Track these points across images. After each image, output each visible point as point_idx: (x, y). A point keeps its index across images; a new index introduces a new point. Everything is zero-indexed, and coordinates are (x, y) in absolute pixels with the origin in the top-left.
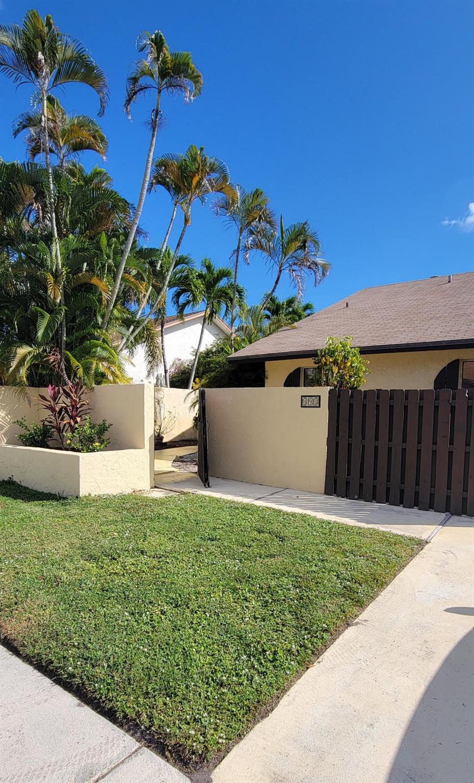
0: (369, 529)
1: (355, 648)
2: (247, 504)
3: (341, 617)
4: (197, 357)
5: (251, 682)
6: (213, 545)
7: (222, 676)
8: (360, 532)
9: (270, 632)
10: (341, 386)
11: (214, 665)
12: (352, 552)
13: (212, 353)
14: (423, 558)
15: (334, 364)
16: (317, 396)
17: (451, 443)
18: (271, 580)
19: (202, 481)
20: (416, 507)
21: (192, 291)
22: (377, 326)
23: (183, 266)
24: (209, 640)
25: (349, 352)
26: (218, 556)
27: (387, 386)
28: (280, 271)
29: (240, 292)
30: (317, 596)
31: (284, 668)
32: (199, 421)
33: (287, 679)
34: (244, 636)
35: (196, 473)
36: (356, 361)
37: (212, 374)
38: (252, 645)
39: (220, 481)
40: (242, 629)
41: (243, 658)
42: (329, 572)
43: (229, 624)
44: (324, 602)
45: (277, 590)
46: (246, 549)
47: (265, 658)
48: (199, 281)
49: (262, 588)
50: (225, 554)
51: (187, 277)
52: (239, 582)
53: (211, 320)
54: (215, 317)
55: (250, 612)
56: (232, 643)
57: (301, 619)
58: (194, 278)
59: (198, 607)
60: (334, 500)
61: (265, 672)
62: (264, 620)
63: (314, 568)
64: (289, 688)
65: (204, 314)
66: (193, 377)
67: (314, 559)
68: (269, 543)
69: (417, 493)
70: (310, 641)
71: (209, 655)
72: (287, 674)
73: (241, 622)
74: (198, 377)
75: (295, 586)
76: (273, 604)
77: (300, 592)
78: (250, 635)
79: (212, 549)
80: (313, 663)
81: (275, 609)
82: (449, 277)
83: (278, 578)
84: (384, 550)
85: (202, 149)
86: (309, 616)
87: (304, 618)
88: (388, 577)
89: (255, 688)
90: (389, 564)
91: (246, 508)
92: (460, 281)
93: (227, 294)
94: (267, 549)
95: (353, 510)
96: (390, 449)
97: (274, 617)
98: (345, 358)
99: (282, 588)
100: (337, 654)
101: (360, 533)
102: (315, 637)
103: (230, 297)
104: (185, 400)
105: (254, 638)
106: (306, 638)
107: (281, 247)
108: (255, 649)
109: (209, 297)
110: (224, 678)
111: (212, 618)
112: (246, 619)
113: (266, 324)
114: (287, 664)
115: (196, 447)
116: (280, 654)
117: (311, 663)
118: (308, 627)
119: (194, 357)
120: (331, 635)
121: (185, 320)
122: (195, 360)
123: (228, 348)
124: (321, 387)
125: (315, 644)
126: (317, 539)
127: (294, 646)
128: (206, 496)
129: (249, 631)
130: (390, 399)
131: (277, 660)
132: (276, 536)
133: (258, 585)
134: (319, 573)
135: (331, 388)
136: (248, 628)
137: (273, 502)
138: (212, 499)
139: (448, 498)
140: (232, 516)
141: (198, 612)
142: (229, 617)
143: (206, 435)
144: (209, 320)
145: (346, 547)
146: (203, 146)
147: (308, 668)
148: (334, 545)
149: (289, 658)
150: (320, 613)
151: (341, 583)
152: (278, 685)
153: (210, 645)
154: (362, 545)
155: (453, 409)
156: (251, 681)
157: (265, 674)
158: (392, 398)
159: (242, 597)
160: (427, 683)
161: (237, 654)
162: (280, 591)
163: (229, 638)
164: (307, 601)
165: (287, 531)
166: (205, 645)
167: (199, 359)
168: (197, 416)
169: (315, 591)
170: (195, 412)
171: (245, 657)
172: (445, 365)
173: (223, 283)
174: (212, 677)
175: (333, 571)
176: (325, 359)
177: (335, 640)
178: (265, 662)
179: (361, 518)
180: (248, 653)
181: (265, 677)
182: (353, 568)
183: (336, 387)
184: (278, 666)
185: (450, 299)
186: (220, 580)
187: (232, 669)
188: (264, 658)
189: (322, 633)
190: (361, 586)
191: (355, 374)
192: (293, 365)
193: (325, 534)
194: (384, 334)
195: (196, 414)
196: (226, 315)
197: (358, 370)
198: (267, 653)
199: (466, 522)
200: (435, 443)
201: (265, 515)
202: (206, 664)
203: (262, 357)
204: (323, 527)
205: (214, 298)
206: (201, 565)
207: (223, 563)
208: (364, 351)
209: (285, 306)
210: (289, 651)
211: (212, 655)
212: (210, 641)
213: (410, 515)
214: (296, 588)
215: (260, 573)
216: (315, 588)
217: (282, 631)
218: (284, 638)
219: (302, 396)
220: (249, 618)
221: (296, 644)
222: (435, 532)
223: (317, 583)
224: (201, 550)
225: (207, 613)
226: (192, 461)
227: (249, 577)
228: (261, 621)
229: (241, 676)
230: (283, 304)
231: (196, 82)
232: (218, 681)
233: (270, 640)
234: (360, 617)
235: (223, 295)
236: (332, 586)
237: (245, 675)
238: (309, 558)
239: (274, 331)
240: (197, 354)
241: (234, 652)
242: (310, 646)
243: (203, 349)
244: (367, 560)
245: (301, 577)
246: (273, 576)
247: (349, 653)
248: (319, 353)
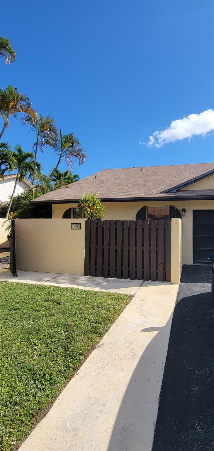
0: (106, 292)
1: (97, 362)
2: (40, 285)
3: (90, 345)
4: (12, 200)
5: (35, 397)
6: (16, 313)
7: (16, 398)
8: (102, 295)
9: (49, 362)
10: (91, 218)
11: (11, 392)
12: (97, 306)
13: (22, 198)
14: (132, 304)
15: (88, 207)
16: (79, 223)
17: (143, 246)
18: (52, 329)
19: (12, 273)
20: (129, 278)
21: (9, 163)
22: (110, 189)
23: (3, 149)
24: (9, 376)
25: (95, 201)
26: (19, 320)
27: (114, 219)
28: (61, 157)
29: (38, 166)
30: (77, 335)
31: (56, 383)
32: (11, 237)
33: (58, 390)
34: (32, 369)
35: (8, 269)
36: (99, 206)
37: (21, 210)
38: (37, 373)
39: (24, 272)
40: (31, 364)
41: (31, 383)
42: (84, 320)
43: (23, 363)
44: (81, 338)
45: (54, 335)
46: (37, 313)
47: (45, 380)
48: (14, 158)
49: (46, 336)
50: (23, 318)
51: (6, 155)
52: (31, 334)
53: (21, 180)
54: (24, 179)
55: (37, 352)
56: (24, 375)
57: (68, 350)
58: (10, 156)
59: (3, 356)
60: (89, 278)
61: (44, 388)
62: (46, 356)
63: (76, 319)
64: (59, 395)
65: (16, 176)
66: (9, 212)
67: (77, 313)
68: (52, 307)
69: (129, 271)
70: (72, 363)
71: (8, 386)
72: (58, 386)
73: (31, 359)
74: (12, 211)
75: (65, 331)
76: (52, 344)
77: (68, 334)
78: (36, 367)
79: (15, 316)
80: (74, 376)
81: (52, 347)
82: (141, 168)
83: (56, 328)
84: (113, 303)
85: (16, 89)
86: (72, 347)
87: (69, 350)
88: (115, 317)
89: (37, 400)
90: (115, 310)
91: (38, 288)
92: (146, 170)
93: (30, 166)
94: (50, 311)
95: (98, 283)
96: (116, 250)
97: (52, 352)
98: (94, 204)
99: (57, 334)
100: (87, 367)
101: (101, 295)
102: (75, 360)
103: (32, 168)
104: (3, 225)
105: (39, 368)
106: (70, 361)
107: (61, 145)
108: (39, 375)
109: (20, 167)
110: (18, 399)
111: (12, 360)
112: (35, 357)
113: (53, 183)
114: (58, 380)
115: (9, 252)
116: (54, 375)
117: (73, 375)
118: (72, 354)
119: (10, 200)
120: (85, 356)
121: (5, 179)
122: (10, 201)
123: (30, 196)
124: (81, 219)
125: (75, 364)
126: (79, 301)
127: (62, 368)
128: (14, 283)
129: (36, 364)
130: (115, 225)
131: (52, 379)
132: (56, 303)
133: (43, 334)
134: (79, 321)
135: (87, 219)
136: (35, 363)
137: (55, 282)
138: (18, 284)
139: (143, 272)
140: (30, 293)
141: (3, 359)
142: (23, 358)
143: (15, 246)
144: (20, 179)
145: (94, 304)
146: (16, 88)
147: (70, 379)
148: (88, 303)
149: (59, 376)
150: (79, 345)
151: (91, 325)
152: (52, 395)
153: (9, 380)
154: (102, 302)
155: (143, 229)
156: (35, 396)
157: (44, 390)
158: (116, 225)
159: (32, 344)
160: (132, 373)
161: (27, 381)
162: (56, 336)
163: (23, 371)
164: (72, 339)
165: (62, 299)
166: (6, 380)
167: (13, 201)
168: (9, 235)
169: (76, 332)
170: (8, 233)
171: (32, 381)
172: (140, 208)
173: (28, 160)
174: (9, 400)
175: (86, 318)
176: (83, 204)
177: (86, 359)
178: (45, 382)
179: (103, 287)
180: (34, 378)
181: (44, 392)
182: (97, 315)
183: (89, 219)
184: (53, 382)
185: (141, 178)
186: (19, 335)
187: (23, 392)
188: (44, 379)
189: (79, 356)
190: (101, 324)
191: (99, 212)
192: (69, 206)
193: (83, 298)
194: (113, 192)
195: (9, 234)
196: (29, 177)
197: (100, 210)
198: (46, 376)
199: (151, 283)
200: (136, 246)
201: (50, 290)
202: (6, 393)
203: (50, 202)
204: (82, 294)
205: (23, 168)
206: (7, 327)
207: (22, 323)
208: (103, 201)
209: (63, 175)
210: (60, 371)
211: (11, 386)
212: (10, 377)
213: (126, 283)
214: (66, 332)
215: (45, 326)
216: (76, 330)
217: (56, 360)
218: (57, 364)
219: (71, 224)
220: (37, 356)
221: (64, 366)
222: (137, 290)
223: (77, 327)
224: (8, 317)
225: (9, 359)
226: (6, 261)
227: (38, 330)
228: (44, 356)
229: (29, 395)
230: (62, 174)
231: (12, 55)
232: (13, 402)
233: (48, 367)
234: (100, 343)
235: (28, 167)
236: (86, 328)
237: (31, 394)
238: (74, 313)
239: (57, 188)
240: (11, 198)
241: (25, 380)
242: (72, 366)
243: (16, 195)
244: (105, 309)
245: (69, 325)
246: (52, 327)
247: (94, 365)
248: (80, 200)
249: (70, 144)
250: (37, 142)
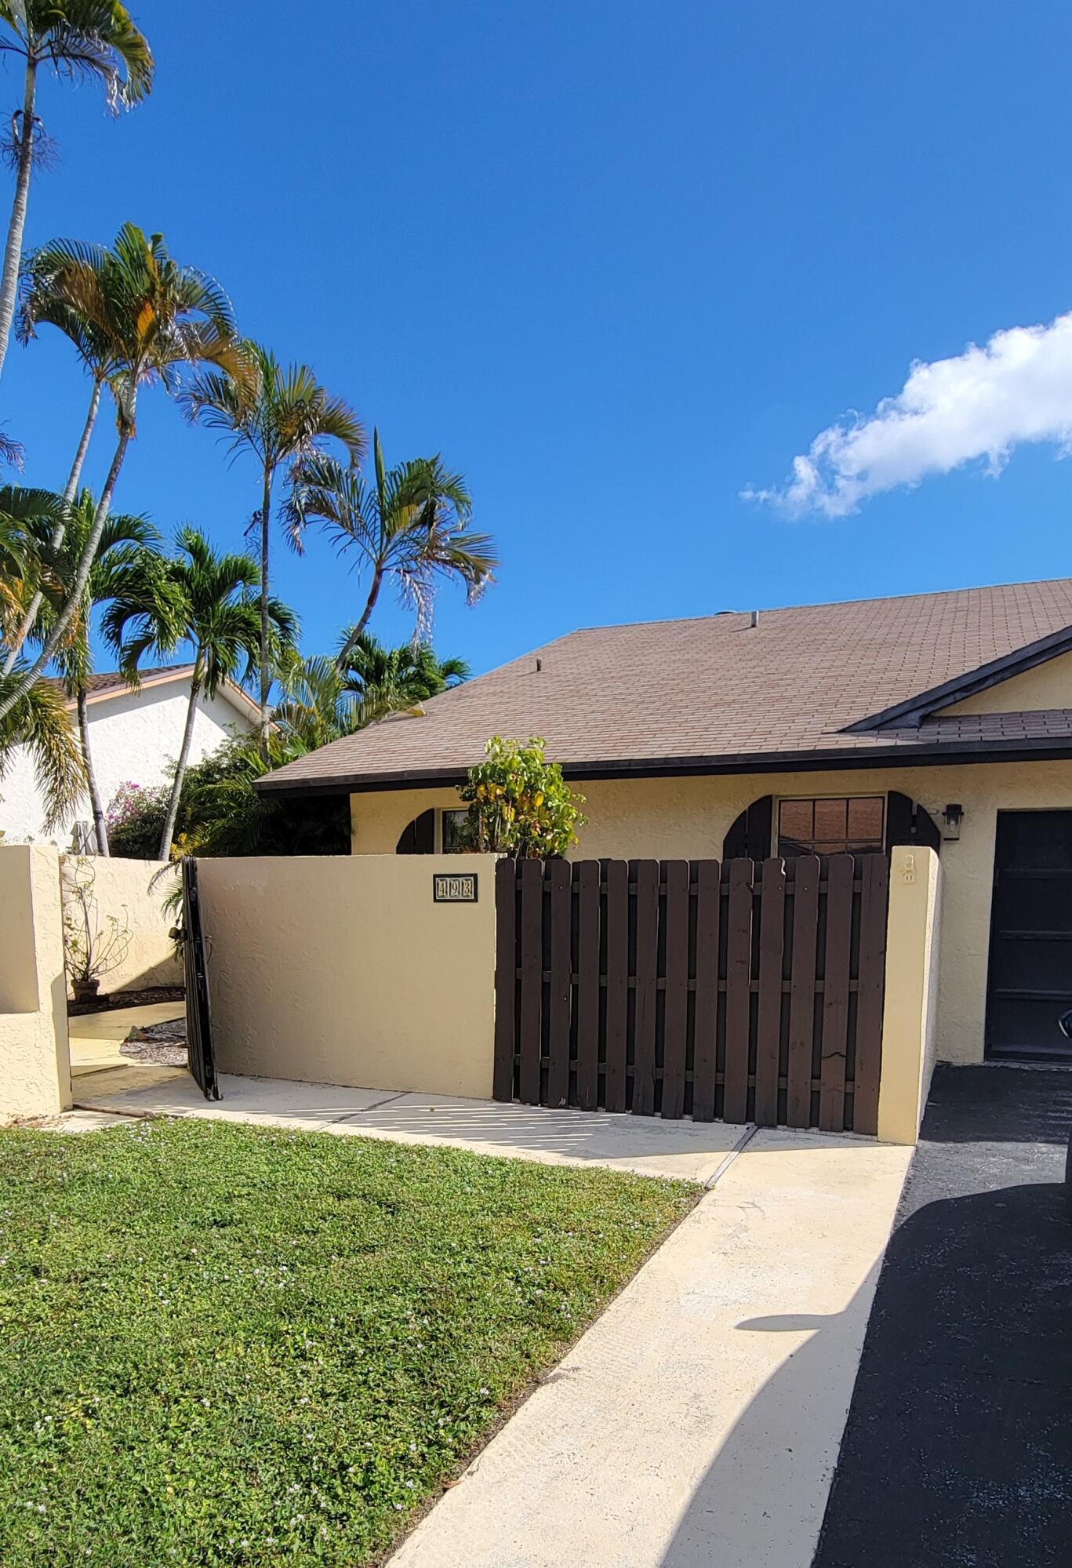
0: (588, 1170)
1: (550, 1432)
2: (312, 1134)
3: (520, 1367)
4: (180, 781)
5: (311, 1542)
6: (223, 1237)
7: (241, 1539)
8: (569, 1179)
9: (360, 1422)
10: (523, 852)
11: (220, 1519)
12: (549, 1224)
13: (220, 771)
14: (699, 1222)
15: (507, 801)
16: (471, 875)
17: (755, 976)
18: (365, 1303)
19: (200, 1084)
20: (686, 1116)
21: (156, 615)
22: (604, 717)
23: (130, 546)
24: (209, 1462)
25: (540, 774)
26: (236, 1263)
27: (624, 854)
28: (379, 573)
29: (283, 622)
30: (468, 1329)
31: (390, 1499)
32: (186, 938)
33: (397, 1522)
34: (295, 1441)
35: (184, 1067)
36: (557, 795)
37: (219, 823)
38: (315, 1458)
39: (246, 1083)
40: (291, 1424)
41: (292, 1490)
42: (498, 1273)
43: (260, 1418)
44: (484, 1340)
45: (377, 1325)
46: (307, 1239)
47: (346, 1484)
48: (176, 587)
49: (342, 1326)
50: (253, 1256)
51: (139, 574)
52: (287, 1316)
53: (213, 689)
54: (223, 681)
55: (311, 1383)
56: (265, 1461)
57: (432, 1384)
58: (160, 578)
59: (182, 1389)
60: (514, 1111)
61: (344, 1514)
62: (345, 1398)
63: (464, 1268)
64: (401, 1541)
65: (191, 673)
66: (171, 831)
67: (466, 1248)
68: (362, 1219)
69: (689, 1086)
70: (450, 1430)
71: (207, 1497)
72: (395, 1510)
73: (290, 1408)
74: (183, 831)
75: (419, 1312)
76: (367, 1358)
77: (431, 1324)
78: (309, 1436)
79: (222, 1246)
80: (457, 1478)
81: (371, 1369)
82: (754, 614)
83: (381, 1298)
84: (617, 1214)
85: (156, 239)
86: (451, 1374)
87: (439, 1382)
88: (624, 1270)
89: (320, 1553)
90: (628, 1241)
91: (306, 1143)
92: (775, 625)
93: (249, 624)
94: (357, 1234)
95: (556, 1130)
96: (631, 992)
97: (370, 1388)
98: (531, 787)
99: (390, 1320)
100: (512, 1450)
101: (567, 1180)
102: (463, 1420)
103: (258, 632)
104: (150, 887)
105: (320, 1441)
106: (442, 1425)
107: (378, 516)
108: (321, 1465)
109: (204, 629)
110: (245, 1543)
111: (217, 1408)
112: (303, 1401)
113: (349, 701)
114: (396, 1489)
115: (183, 1004)
116: (380, 1469)
117: (454, 1476)
118: (447, 1399)
119: (171, 782)
120: (500, 1410)
121: (144, 686)
122: (174, 787)
123: (255, 760)
124: (478, 854)
125: (462, 1435)
126: (472, 1201)
127: (413, 1447)
128: (209, 1121)
129: (309, 1426)
130: (630, 881)
131: (373, 1483)
132: (380, 1204)
133: (333, 1320)
134: (474, 1278)
135: (501, 856)
136: (306, 1421)
137: (375, 1125)
138: (223, 1128)
139: (751, 1091)
140: (273, 1164)
141: (182, 1400)
142: (259, 1401)
143: (203, 974)
144: (206, 686)
145: (537, 1214)
146: (160, 233)
147: (445, 1490)
148: (510, 1210)
149: (402, 1474)
150: (475, 1365)
151: (524, 1293)
152: (374, 1539)
153: (210, 1474)
154: (571, 1207)
155: (757, 901)
156: (312, 1539)
157: (345, 1518)
158: (632, 879)
159: (292, 1351)
160: (695, 1482)
161: (277, 1484)
162: (384, 1328)
163: (260, 1448)
164: (447, 1342)
165: (404, 1189)
166: (198, 1474)
167: (186, 786)
168: (180, 927)
169: (464, 1318)
170: (174, 918)
171: (297, 1487)
172: (744, 807)
173: (235, 598)
174: (214, 1545)
175: (506, 1268)
176: (486, 788)
177: (506, 1419)
178: (345, 1491)
179: (573, 1149)
180: (304, 1477)
181: (344, 1527)
182: (549, 1260)
183: (512, 854)
184: (376, 1495)
185: (754, 663)
186: (240, 1318)
187: (266, 1520)
188: (343, 1482)
189: (478, 1409)
190: (567, 1295)
191: (554, 825)
192: (418, 802)
193: (492, 1189)
194: (619, 734)
195: (177, 921)
196: (248, 677)
197: (562, 817)
198: (351, 1470)
199: (785, 1139)
200: (722, 976)
201: (355, 1156)
202: (201, 1518)
203: (342, 782)
204: (487, 1173)
205: (218, 633)
206: (193, 1286)
207: (249, 1276)
208: (574, 773)
209: (395, 662)
210: (402, 1458)
211: (216, 1496)
212: (212, 1464)
213: (674, 1134)
214: (423, 1315)
215: (337, 1291)
216: (465, 1312)
217: (386, 1417)
218: (391, 1431)
219: (435, 876)
220: (310, 1397)
221: (419, 1441)
222: (724, 1165)
223: (469, 1300)
224: (194, 1250)
225: (204, 1400)
226: (174, 1039)
227: (311, 1304)
228: (338, 1400)
229: (287, 1532)
230: (390, 658)
231: (133, 60)
232: (229, 1552)
233: (358, 1440)
234: (563, 1364)
235: (240, 627)
236: (503, 1304)
237: (296, 1529)
238: (453, 1245)
239: (369, 719)
240: (178, 772)
241: (271, 1481)
242: (450, 1440)
243: (194, 760)
244: (583, 1237)
245: (433, 1290)
246: (369, 1294)
247: (537, 1443)
248: (471, 774)
249: (418, 510)
250: (267, 505)
